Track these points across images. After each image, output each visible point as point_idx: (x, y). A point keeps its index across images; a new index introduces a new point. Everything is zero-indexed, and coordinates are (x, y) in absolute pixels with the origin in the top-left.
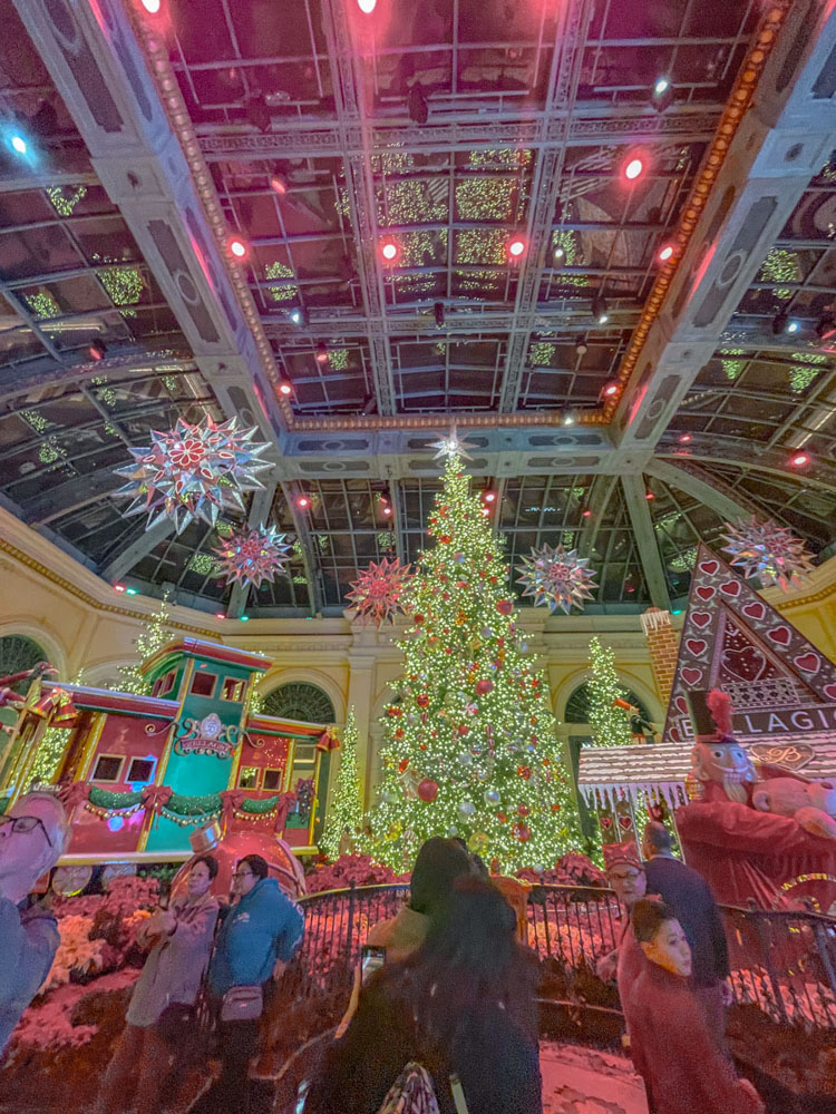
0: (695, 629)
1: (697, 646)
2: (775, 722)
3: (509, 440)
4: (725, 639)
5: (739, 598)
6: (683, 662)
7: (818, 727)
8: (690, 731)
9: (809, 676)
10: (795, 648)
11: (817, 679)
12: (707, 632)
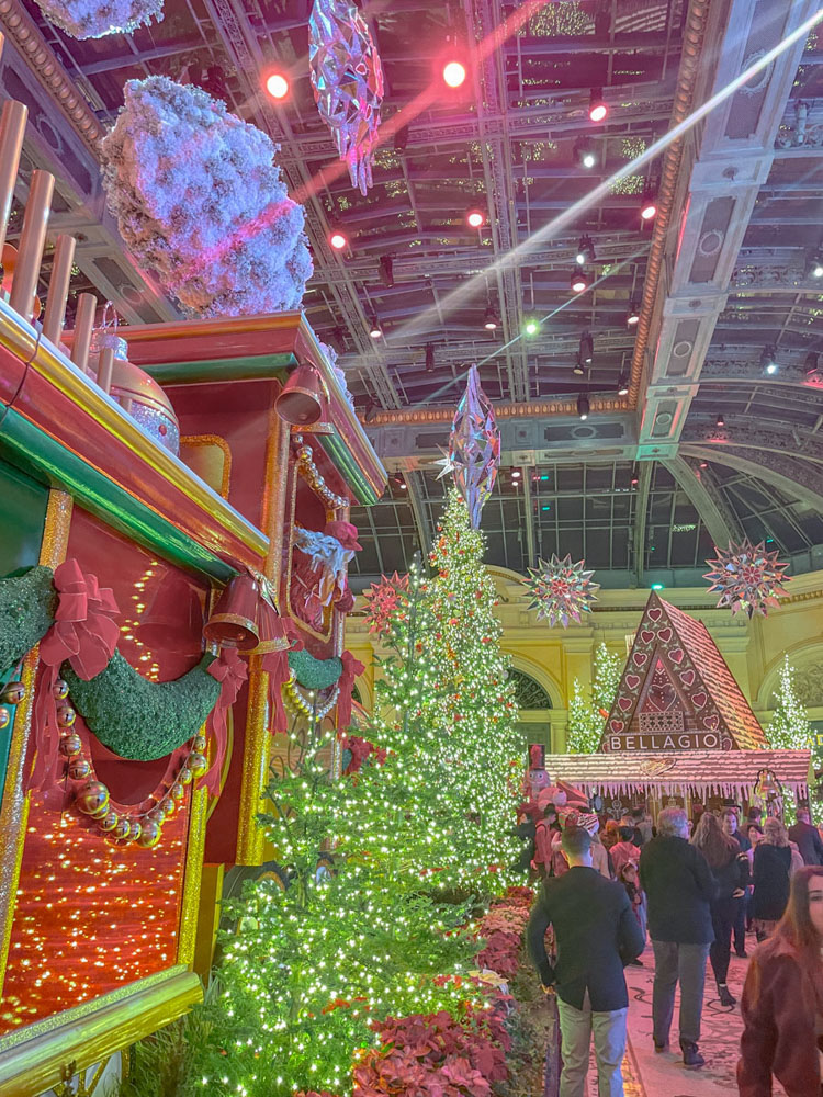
0: (635, 666)
1: (633, 681)
2: (669, 741)
3: (523, 434)
4: (654, 676)
5: (668, 644)
6: (621, 693)
7: (693, 746)
8: (616, 746)
9: (697, 710)
10: (695, 688)
11: (702, 713)
12: (642, 670)
